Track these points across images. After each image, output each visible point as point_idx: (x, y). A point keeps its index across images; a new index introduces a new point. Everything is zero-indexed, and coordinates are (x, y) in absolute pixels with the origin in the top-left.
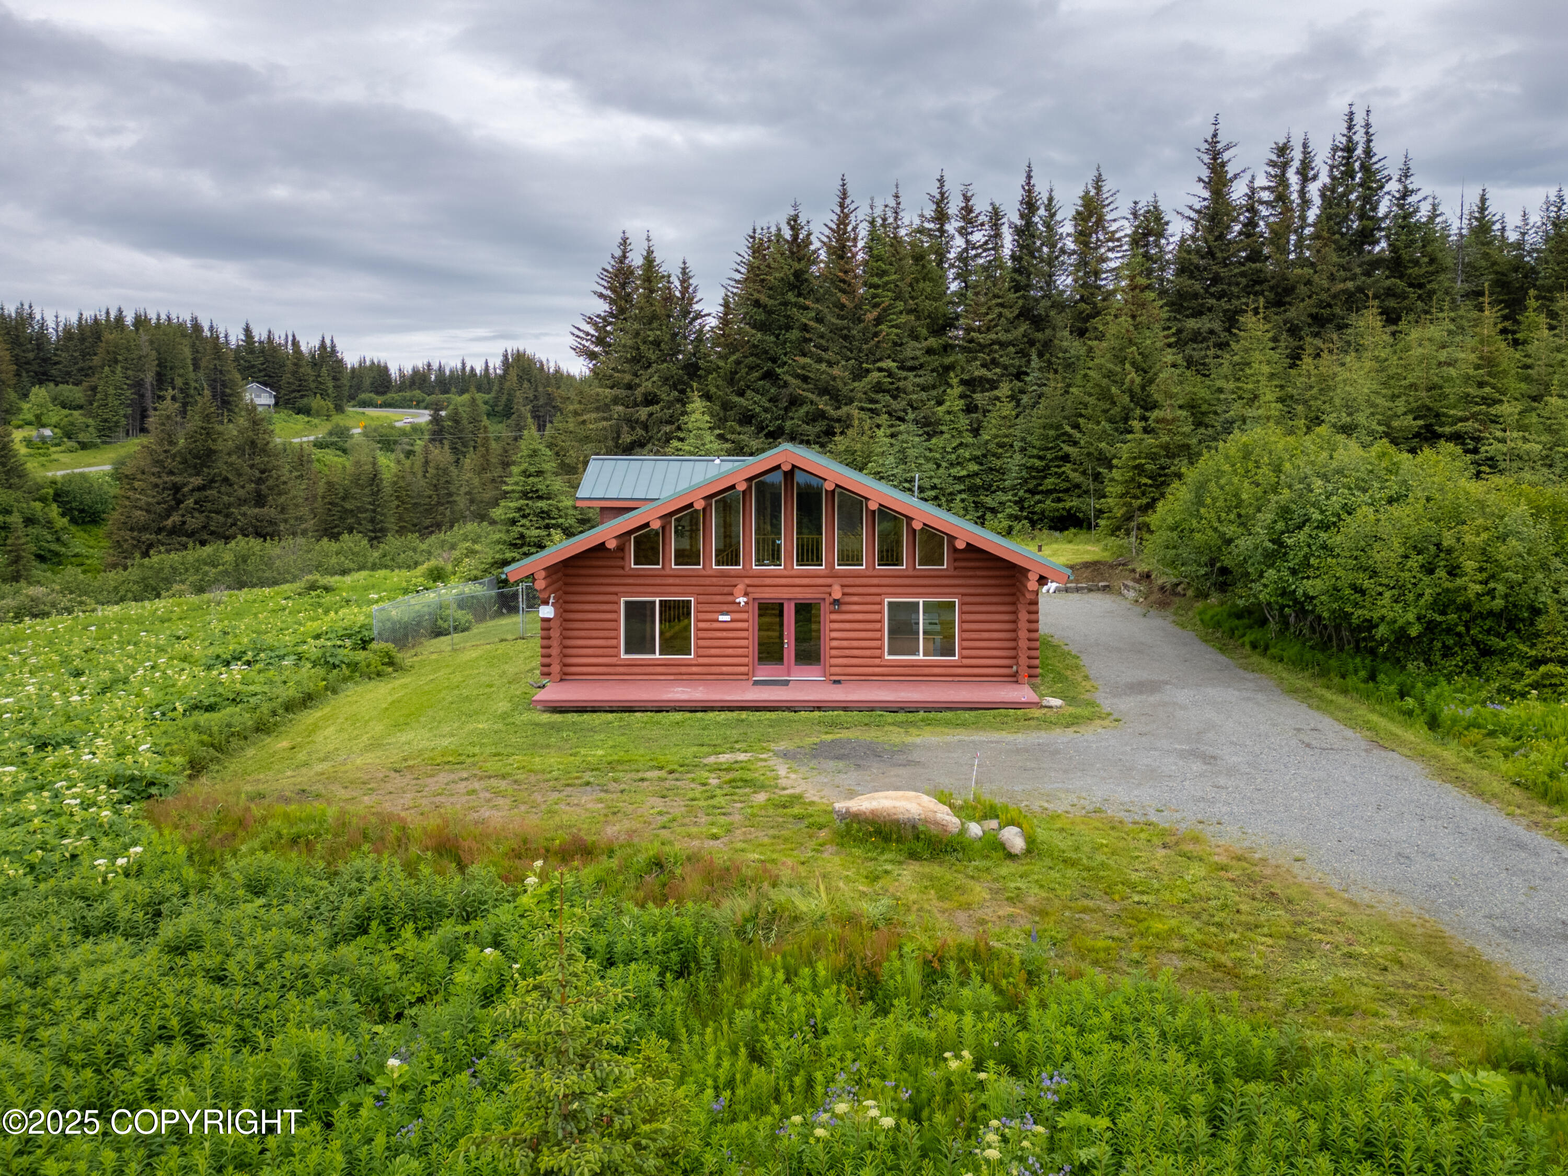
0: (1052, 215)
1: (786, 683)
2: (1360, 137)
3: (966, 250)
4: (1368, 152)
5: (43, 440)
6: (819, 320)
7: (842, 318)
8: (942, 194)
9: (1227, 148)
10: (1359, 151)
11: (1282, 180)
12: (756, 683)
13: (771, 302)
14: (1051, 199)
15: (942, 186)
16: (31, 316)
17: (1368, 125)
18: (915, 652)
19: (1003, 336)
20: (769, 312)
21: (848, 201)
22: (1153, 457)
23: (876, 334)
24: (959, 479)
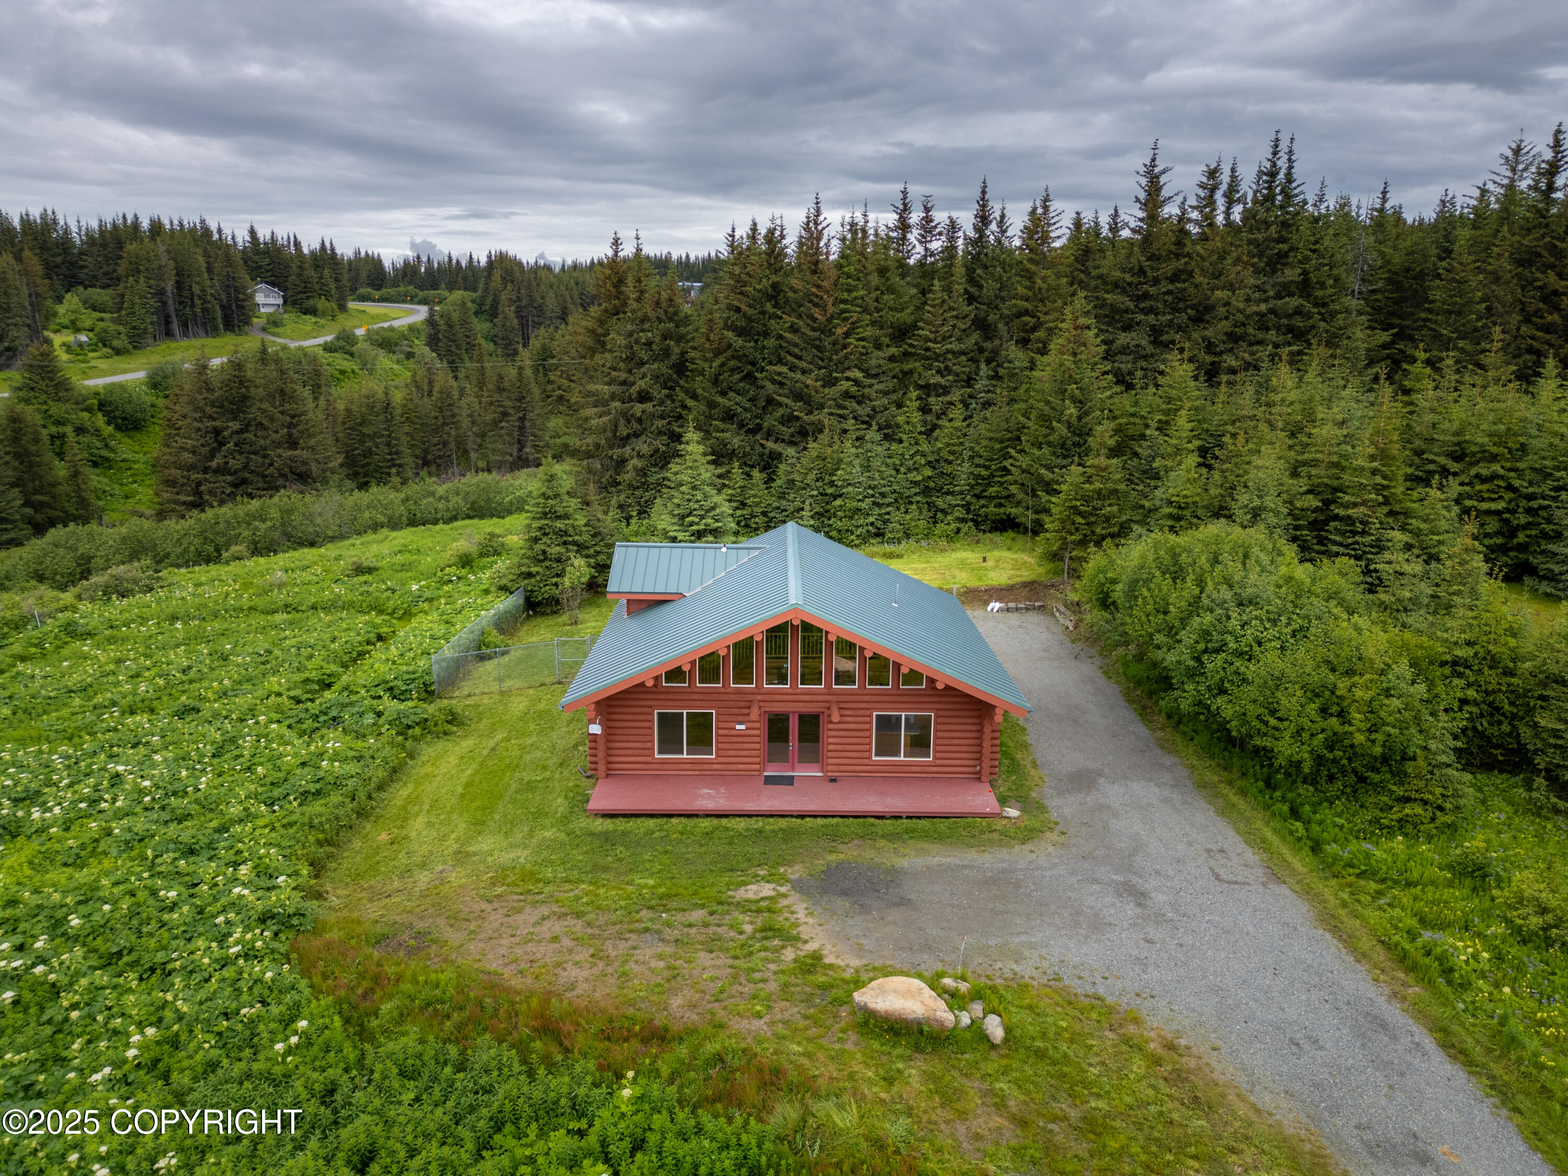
0: (1003, 232)
1: (789, 781)
2: (1282, 163)
3: (925, 256)
4: (1289, 178)
5: (81, 345)
6: (794, 329)
7: (814, 329)
8: (905, 205)
9: (1164, 172)
10: (1281, 176)
11: (1210, 201)
12: (769, 780)
13: (750, 312)
14: (1003, 216)
15: (905, 198)
16: (55, 221)
17: (1290, 152)
18: (897, 754)
19: (955, 346)
20: (749, 319)
21: (821, 218)
22: (1087, 500)
23: (845, 347)
24: (916, 483)
